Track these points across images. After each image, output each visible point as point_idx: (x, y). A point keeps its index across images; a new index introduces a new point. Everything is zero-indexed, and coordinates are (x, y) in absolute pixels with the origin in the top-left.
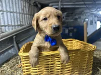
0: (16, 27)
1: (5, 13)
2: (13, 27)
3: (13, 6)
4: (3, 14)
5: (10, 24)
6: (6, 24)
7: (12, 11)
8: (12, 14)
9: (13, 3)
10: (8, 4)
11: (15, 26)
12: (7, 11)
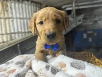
0: (27, 34)
1: (15, 20)
2: (23, 34)
3: (23, 12)
4: (12, 21)
5: (20, 31)
6: (16, 31)
7: (22, 17)
8: (22, 20)
9: (22, 9)
10: (17, 11)
11: (25, 33)
12: (17, 18)
